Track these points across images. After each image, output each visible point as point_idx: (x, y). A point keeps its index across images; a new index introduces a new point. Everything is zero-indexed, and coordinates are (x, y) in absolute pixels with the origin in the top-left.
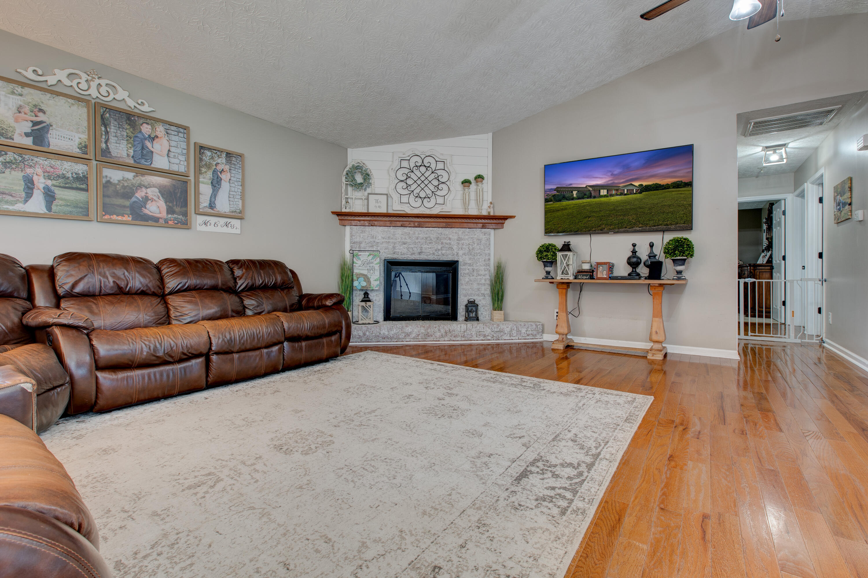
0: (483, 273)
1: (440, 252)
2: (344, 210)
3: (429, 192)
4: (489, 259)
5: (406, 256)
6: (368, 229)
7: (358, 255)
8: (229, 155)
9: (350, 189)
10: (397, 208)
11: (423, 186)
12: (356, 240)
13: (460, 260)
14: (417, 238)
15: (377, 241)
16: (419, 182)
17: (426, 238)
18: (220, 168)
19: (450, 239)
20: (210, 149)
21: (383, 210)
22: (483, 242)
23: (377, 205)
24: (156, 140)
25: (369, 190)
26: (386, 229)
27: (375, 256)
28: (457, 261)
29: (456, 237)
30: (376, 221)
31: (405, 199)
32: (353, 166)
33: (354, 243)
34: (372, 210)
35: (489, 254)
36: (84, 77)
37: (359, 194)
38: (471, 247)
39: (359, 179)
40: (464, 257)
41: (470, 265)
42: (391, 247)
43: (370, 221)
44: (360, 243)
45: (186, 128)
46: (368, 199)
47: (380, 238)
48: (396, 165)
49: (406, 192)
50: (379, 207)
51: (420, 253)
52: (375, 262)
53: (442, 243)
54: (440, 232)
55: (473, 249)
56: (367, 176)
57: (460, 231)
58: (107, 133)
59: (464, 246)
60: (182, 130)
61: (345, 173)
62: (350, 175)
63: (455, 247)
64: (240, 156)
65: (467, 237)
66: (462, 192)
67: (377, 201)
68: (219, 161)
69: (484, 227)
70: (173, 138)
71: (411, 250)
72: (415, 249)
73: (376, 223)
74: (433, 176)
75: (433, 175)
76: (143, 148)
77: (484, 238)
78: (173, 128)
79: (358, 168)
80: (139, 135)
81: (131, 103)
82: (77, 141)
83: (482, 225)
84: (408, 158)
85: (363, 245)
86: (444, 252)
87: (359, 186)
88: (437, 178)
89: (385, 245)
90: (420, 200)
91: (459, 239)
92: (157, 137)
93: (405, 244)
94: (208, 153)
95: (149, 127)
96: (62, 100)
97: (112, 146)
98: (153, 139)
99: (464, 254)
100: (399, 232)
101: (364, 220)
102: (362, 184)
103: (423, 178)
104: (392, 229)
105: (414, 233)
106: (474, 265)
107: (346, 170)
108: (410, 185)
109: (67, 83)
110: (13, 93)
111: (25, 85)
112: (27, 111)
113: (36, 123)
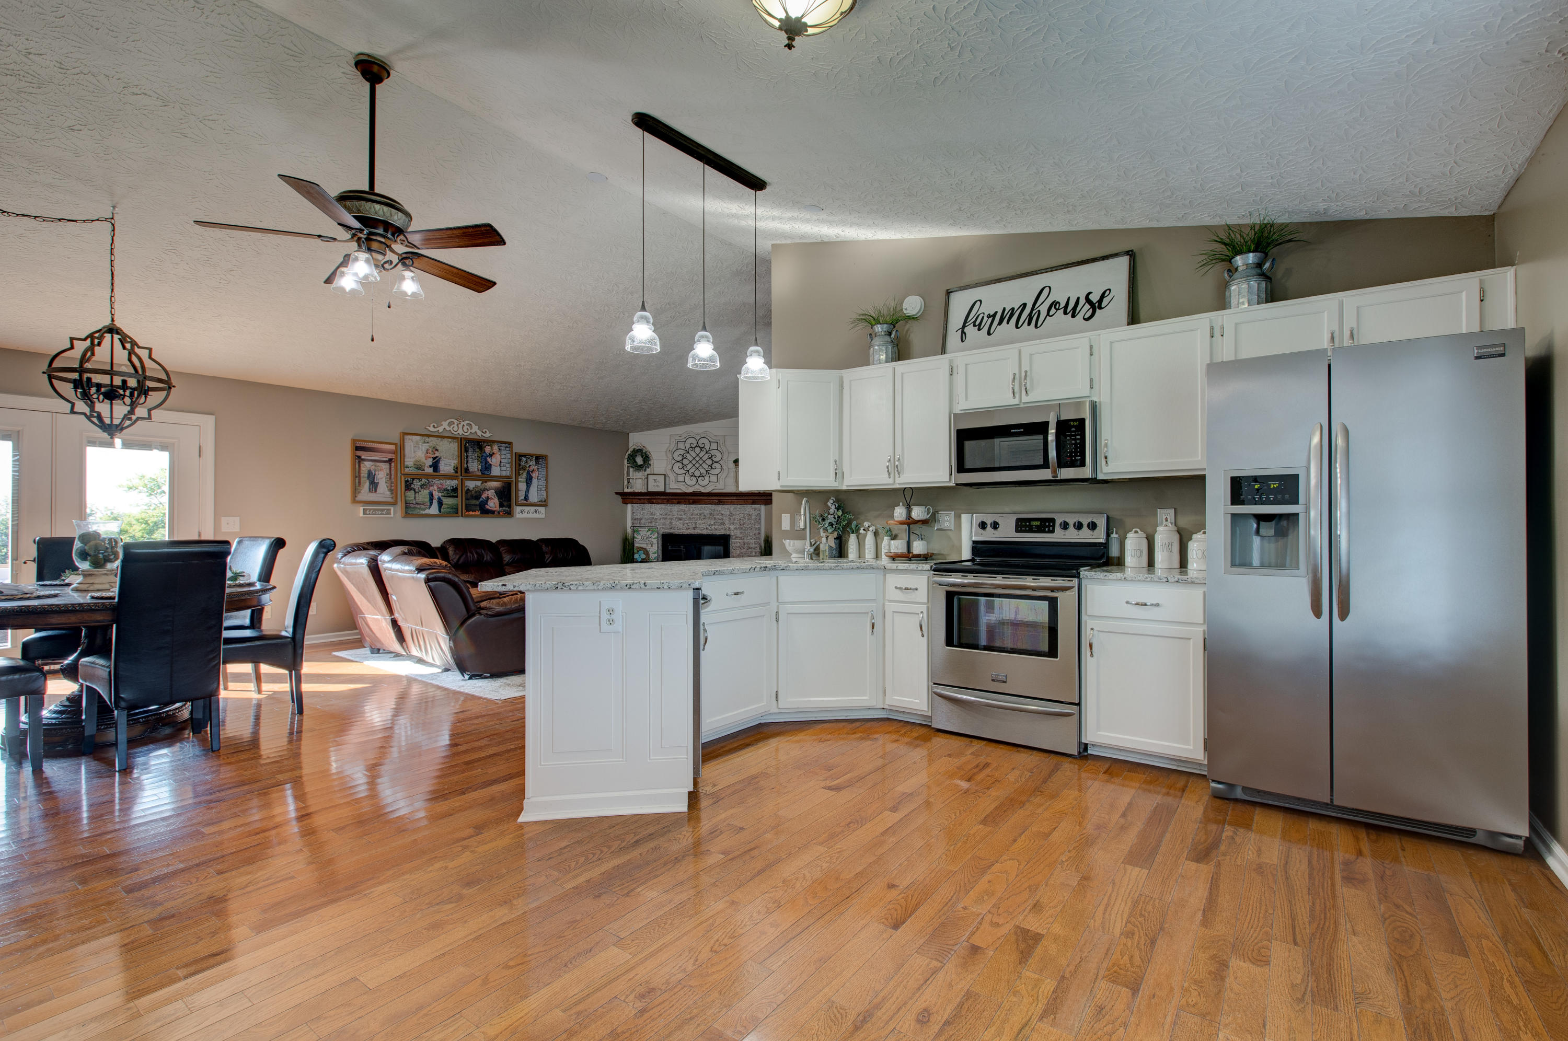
0: (753, 546)
1: (713, 527)
2: (626, 490)
3: (703, 471)
4: (759, 533)
5: (682, 531)
6: (647, 506)
7: (638, 531)
8: (538, 458)
9: (631, 470)
10: (674, 487)
11: (697, 465)
12: (637, 517)
13: (732, 534)
14: (692, 514)
15: (655, 517)
16: (694, 462)
17: (700, 514)
18: (531, 469)
19: (722, 515)
20: (525, 456)
21: (661, 489)
22: (753, 517)
23: (656, 484)
24: (494, 456)
25: (648, 471)
26: (663, 506)
27: (653, 532)
28: (729, 535)
29: (728, 513)
30: (654, 499)
31: (681, 478)
32: (634, 449)
33: (635, 519)
34: (651, 489)
35: (760, 529)
36: (456, 422)
37: (641, 474)
38: (742, 522)
39: (639, 461)
40: (736, 531)
41: (741, 538)
42: (668, 522)
43: (648, 499)
44: (641, 519)
45: (510, 443)
46: (647, 479)
47: (658, 514)
48: (673, 447)
49: (682, 471)
50: (658, 486)
51: (694, 528)
52: (654, 537)
53: (715, 519)
54: (712, 508)
55: (744, 524)
56: (646, 458)
57: (732, 507)
58: (467, 456)
59: (735, 522)
60: (508, 446)
61: (627, 456)
62: (632, 458)
63: (727, 522)
64: (545, 457)
65: (738, 513)
66: (734, 470)
67: (655, 481)
68: (531, 464)
69: (753, 503)
70: (504, 452)
71: (686, 525)
72: (690, 524)
73: (654, 501)
74: (706, 456)
75: (707, 455)
76: (486, 463)
77: (754, 513)
78: (503, 445)
79: (638, 452)
80: (484, 455)
81: (479, 433)
82: (453, 465)
83: (751, 501)
84: (684, 440)
85: (643, 521)
86: (716, 527)
87: (638, 468)
88: (711, 458)
89: (662, 521)
90: (695, 479)
91: (731, 515)
92: (494, 453)
93: (680, 519)
94: (524, 459)
95: (489, 447)
96: (446, 441)
97: (470, 465)
98: (491, 455)
99: (735, 528)
100: (676, 509)
101: (644, 499)
102: (641, 465)
103: (697, 458)
104: (669, 507)
105: (689, 510)
106: (745, 539)
107: (628, 453)
108: (685, 465)
109: (448, 429)
110: (425, 442)
111: (429, 436)
112: (430, 451)
113: (434, 458)
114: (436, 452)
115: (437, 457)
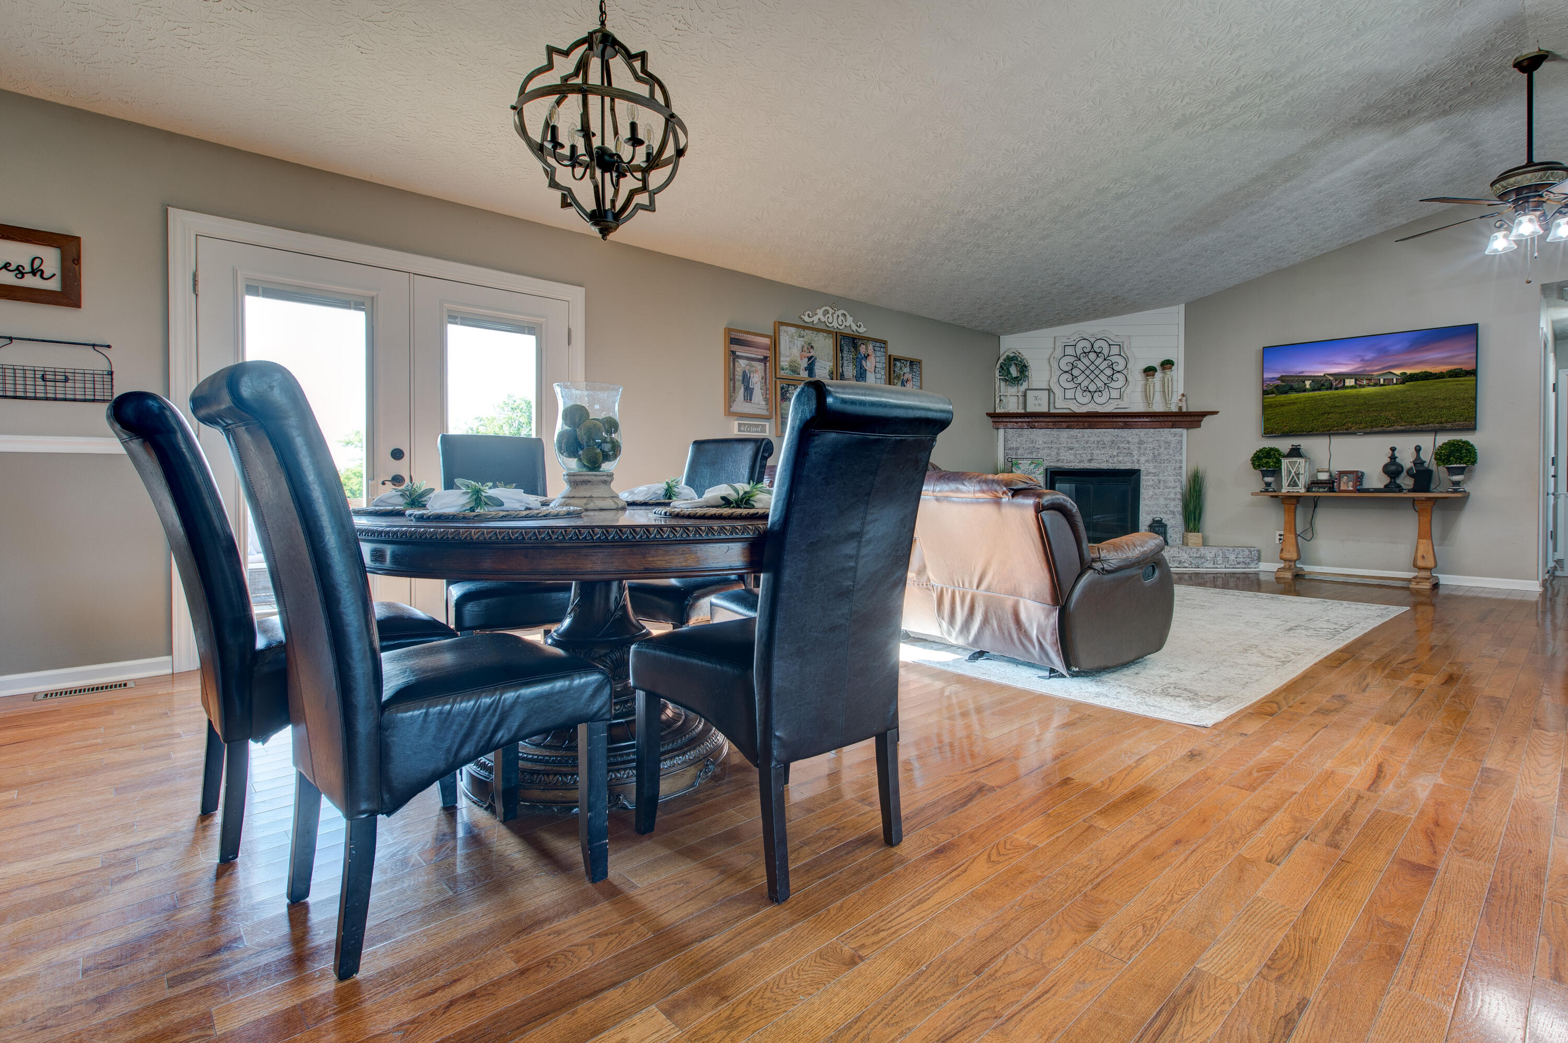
0: (1172, 484)
1: (1115, 459)
2: (998, 411)
3: (1100, 384)
4: (1181, 467)
5: (1073, 464)
6: (1026, 432)
7: (1017, 464)
8: (912, 363)
9: (1003, 384)
10: (1062, 405)
11: (1092, 377)
12: (1012, 446)
13: (1142, 468)
14: (1087, 443)
15: (1037, 446)
16: (1087, 372)
17: (1098, 442)
18: (905, 378)
19: (1128, 442)
20: (899, 360)
21: (1044, 409)
22: (1172, 445)
23: (1037, 402)
24: (869, 358)
25: (1025, 386)
26: (1048, 431)
27: (1037, 464)
28: (1138, 471)
29: (1137, 440)
30: (1036, 422)
31: (1069, 394)
32: (1008, 356)
33: (1010, 449)
34: (1030, 409)
35: (1181, 461)
36: (831, 311)
37: (1012, 390)
38: (1156, 453)
39: (1014, 372)
40: (1147, 464)
41: (1155, 474)
42: (1054, 453)
43: (1028, 422)
44: (1017, 449)
45: (885, 342)
46: (1025, 396)
47: (1041, 442)
48: (1059, 352)
49: (1071, 385)
50: (1039, 405)
51: (1090, 461)
52: (1038, 472)
53: (1119, 448)
54: (1115, 434)
55: (1159, 454)
56: (1023, 368)
57: (1142, 433)
58: (842, 357)
59: (1147, 451)
60: (883, 345)
61: (998, 366)
62: (1004, 369)
63: (1135, 453)
64: (920, 362)
65: (1151, 440)
66: (1143, 382)
67: (1036, 398)
68: (905, 371)
69: (1172, 427)
70: (878, 354)
71: (1078, 457)
72: (1084, 455)
73: (1036, 424)
74: (1105, 364)
75: (1106, 362)
76: (861, 368)
77: (1174, 440)
78: (878, 344)
79: (1011, 360)
80: (859, 356)
81: (854, 327)
82: (828, 368)
83: (1171, 423)
84: (1074, 343)
85: (1020, 452)
86: (1120, 458)
87: (1016, 381)
88: (1111, 366)
89: (1046, 451)
90: (1089, 394)
91: (1141, 442)
92: (868, 355)
93: (1071, 449)
94: (898, 364)
95: (864, 347)
96: (821, 335)
97: (845, 370)
98: (866, 357)
99: (1147, 461)
100: (1065, 435)
101: (1022, 422)
102: (1017, 377)
103: (1092, 367)
104: (1055, 432)
105: (1083, 436)
106: (1161, 475)
107: (999, 362)
108: (1076, 377)
109: (823, 319)
110: (800, 336)
111: (804, 328)
112: (805, 349)
113: (810, 358)
114: (811, 350)
115: (812, 357)
